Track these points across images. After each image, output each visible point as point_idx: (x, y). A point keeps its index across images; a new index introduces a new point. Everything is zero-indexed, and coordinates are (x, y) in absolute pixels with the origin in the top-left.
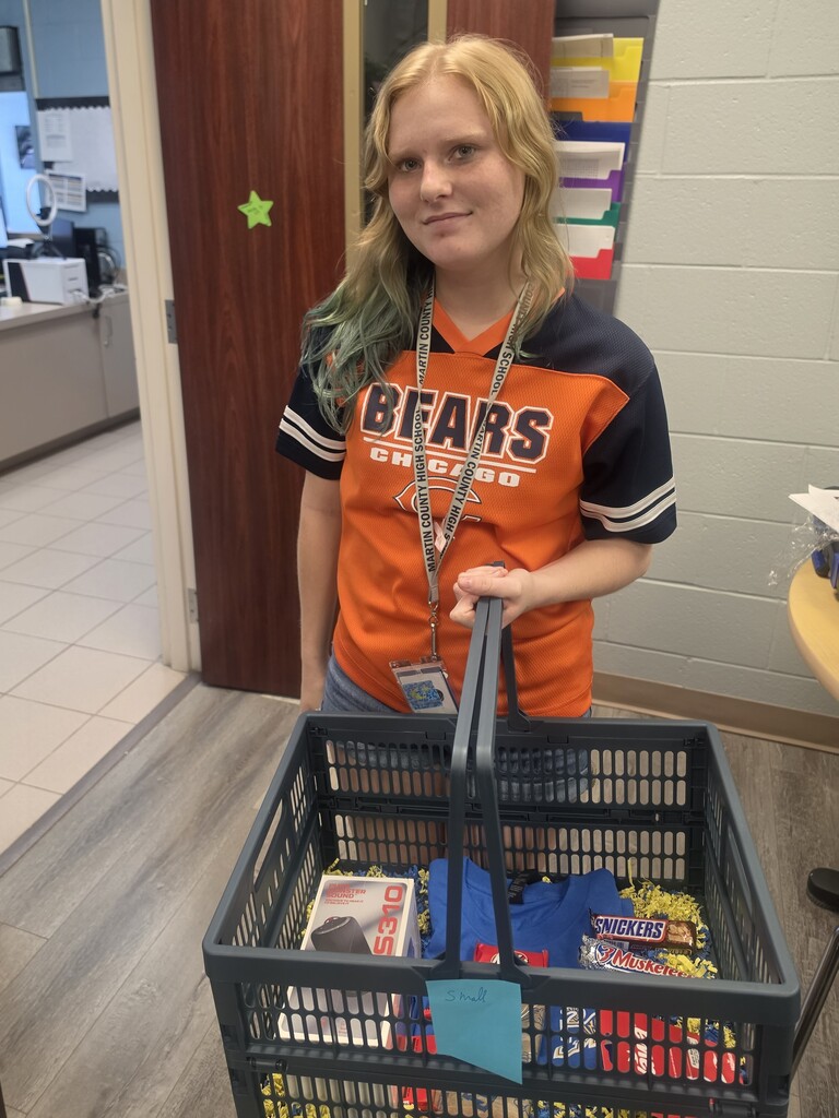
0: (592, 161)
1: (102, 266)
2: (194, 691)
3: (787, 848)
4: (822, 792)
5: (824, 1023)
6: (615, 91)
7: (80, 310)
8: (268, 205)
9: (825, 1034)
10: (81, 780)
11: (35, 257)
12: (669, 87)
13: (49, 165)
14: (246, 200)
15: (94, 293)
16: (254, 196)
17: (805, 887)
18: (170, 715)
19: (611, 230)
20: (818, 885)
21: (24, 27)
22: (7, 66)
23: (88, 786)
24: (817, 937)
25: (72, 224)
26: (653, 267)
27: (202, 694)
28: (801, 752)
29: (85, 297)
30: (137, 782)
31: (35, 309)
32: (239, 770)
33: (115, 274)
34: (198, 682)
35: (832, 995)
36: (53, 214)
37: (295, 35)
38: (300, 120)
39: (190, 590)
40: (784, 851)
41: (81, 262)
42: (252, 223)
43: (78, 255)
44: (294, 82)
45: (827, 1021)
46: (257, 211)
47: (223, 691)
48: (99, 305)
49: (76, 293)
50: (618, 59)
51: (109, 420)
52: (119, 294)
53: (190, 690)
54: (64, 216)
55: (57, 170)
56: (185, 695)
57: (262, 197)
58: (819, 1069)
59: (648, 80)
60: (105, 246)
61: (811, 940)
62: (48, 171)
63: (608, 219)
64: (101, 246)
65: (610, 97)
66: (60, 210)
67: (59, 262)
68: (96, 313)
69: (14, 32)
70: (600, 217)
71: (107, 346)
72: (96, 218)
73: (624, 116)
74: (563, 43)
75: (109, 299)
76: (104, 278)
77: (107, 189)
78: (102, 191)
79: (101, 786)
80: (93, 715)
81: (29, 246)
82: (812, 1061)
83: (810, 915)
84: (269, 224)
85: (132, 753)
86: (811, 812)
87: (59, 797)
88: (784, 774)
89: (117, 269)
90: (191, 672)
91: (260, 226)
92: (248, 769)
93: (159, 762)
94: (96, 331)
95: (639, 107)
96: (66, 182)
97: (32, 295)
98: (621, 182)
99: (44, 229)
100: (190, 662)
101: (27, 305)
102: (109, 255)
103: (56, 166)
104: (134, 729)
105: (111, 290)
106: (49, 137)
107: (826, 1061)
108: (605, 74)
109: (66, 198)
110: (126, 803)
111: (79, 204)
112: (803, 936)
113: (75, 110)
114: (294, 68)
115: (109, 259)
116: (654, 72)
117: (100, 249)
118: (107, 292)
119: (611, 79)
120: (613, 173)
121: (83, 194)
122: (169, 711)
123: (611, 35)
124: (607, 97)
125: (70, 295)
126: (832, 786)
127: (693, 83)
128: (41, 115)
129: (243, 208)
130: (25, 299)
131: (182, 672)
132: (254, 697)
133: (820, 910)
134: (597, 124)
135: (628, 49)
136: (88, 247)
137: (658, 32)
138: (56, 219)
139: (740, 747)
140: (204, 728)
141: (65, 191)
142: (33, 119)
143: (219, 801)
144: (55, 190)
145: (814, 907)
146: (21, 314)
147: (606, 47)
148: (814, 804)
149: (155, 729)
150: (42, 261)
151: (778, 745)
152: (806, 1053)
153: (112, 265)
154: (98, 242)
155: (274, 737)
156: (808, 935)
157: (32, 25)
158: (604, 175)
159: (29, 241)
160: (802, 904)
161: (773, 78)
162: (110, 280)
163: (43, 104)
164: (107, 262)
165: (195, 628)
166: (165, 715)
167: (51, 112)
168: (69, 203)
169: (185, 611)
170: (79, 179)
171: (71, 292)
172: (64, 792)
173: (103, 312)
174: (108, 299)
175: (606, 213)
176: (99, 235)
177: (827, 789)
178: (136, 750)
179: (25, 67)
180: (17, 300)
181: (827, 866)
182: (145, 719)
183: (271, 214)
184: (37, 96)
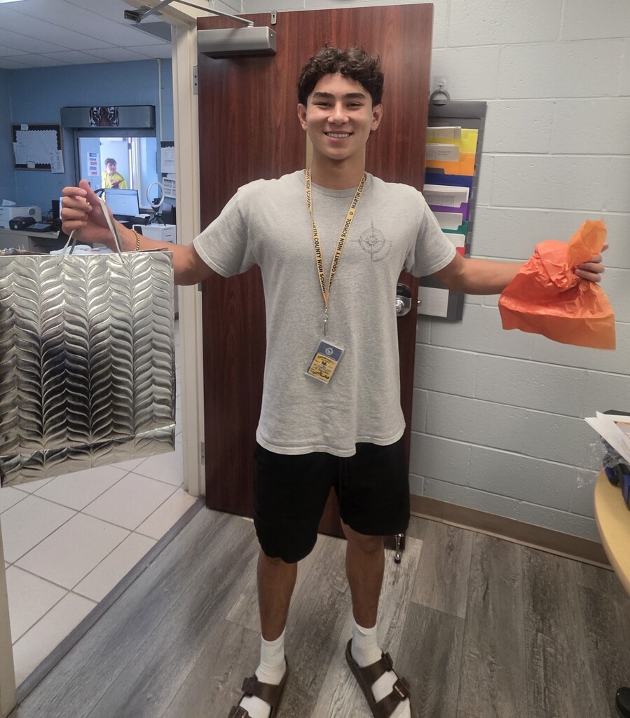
0: (451, 197)
2: (200, 512)
4: (613, 606)
6: (463, 158)
10: (113, 590)
11: (150, 223)
12: (493, 157)
13: (165, 175)
17: (614, 703)
18: (181, 533)
19: (463, 237)
21: (159, 107)
22: (149, 125)
23: (116, 596)
25: (172, 205)
26: (489, 258)
27: (205, 514)
30: (150, 593)
32: (220, 582)
34: (203, 505)
36: (162, 202)
37: (278, 124)
39: (202, 443)
41: (175, 227)
47: (218, 513)
50: (464, 140)
53: (198, 511)
54: (168, 201)
55: (169, 178)
56: (194, 516)
59: (482, 152)
62: (164, 178)
63: (461, 230)
65: (460, 161)
66: (166, 198)
67: (162, 226)
69: (153, 108)
70: (456, 229)
73: (468, 171)
74: (433, 130)
79: (125, 596)
80: (132, 532)
81: (147, 218)
85: (151, 566)
86: (608, 626)
87: (95, 606)
88: (586, 590)
90: (200, 497)
92: (226, 582)
93: (168, 575)
95: (477, 167)
96: (172, 184)
98: (468, 209)
99: (156, 209)
100: (200, 491)
103: (169, 176)
104: (156, 545)
106: (166, 161)
108: (457, 149)
109: (172, 192)
110: (140, 612)
116: (485, 148)
119: (461, 151)
120: (463, 204)
123: (460, 127)
124: (458, 161)
127: (507, 155)
128: (163, 149)
131: (195, 496)
132: (237, 519)
134: (453, 176)
135: (469, 136)
137: (486, 127)
138: (164, 204)
140: (202, 545)
141: (171, 189)
142: (159, 152)
143: (203, 612)
147: (457, 135)
149: (169, 545)
150: (155, 225)
151: (579, 563)
155: (247, 553)
157: (162, 105)
158: (458, 205)
159: (147, 215)
161: (553, 154)
163: (164, 144)
165: (203, 467)
166: (178, 532)
167: (167, 149)
168: (173, 195)
169: (199, 456)
172: (99, 601)
175: (459, 226)
178: (155, 562)
179: (157, 126)
182: (164, 536)
184: (161, 140)
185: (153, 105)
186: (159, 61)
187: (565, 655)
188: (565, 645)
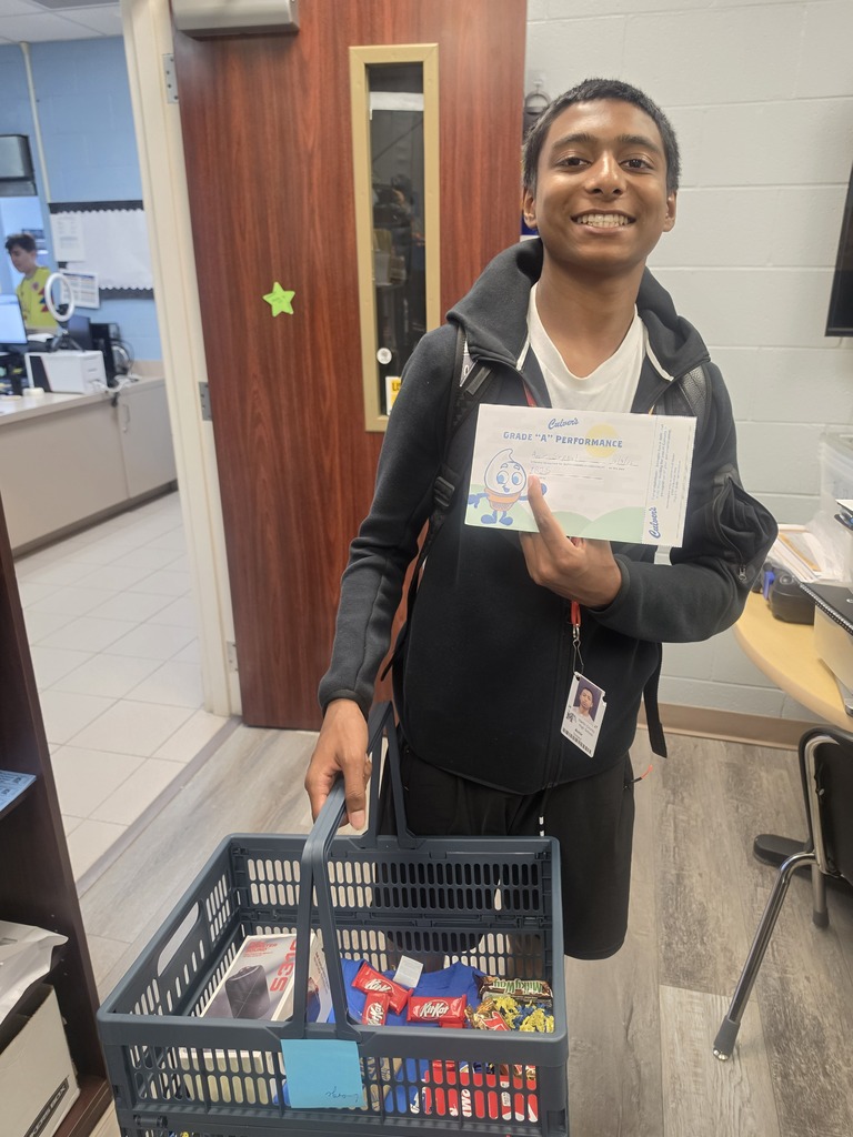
1: (116, 359)
2: (236, 732)
3: (736, 822)
4: (760, 776)
5: (773, 948)
7: (100, 399)
8: (290, 294)
9: (773, 955)
10: (144, 812)
11: (55, 350)
13: (62, 265)
14: (270, 290)
15: (111, 383)
16: (277, 286)
17: (751, 850)
18: (217, 753)
20: (762, 847)
21: (35, 135)
22: (19, 172)
23: (151, 817)
24: (763, 886)
25: (89, 319)
27: (243, 734)
28: (741, 747)
29: (104, 386)
31: (57, 399)
32: (284, 795)
33: (129, 366)
34: (239, 724)
35: (777, 927)
36: (71, 310)
37: (310, 143)
38: (317, 218)
39: (228, 643)
40: (734, 824)
41: (99, 354)
42: (275, 312)
43: (95, 348)
44: (310, 185)
45: (775, 946)
46: (280, 300)
47: (262, 731)
48: (117, 394)
49: (96, 383)
51: (130, 500)
52: (135, 384)
53: (233, 731)
54: (80, 313)
55: (70, 269)
56: (228, 736)
57: (285, 288)
58: (771, 982)
60: (118, 339)
61: (759, 889)
62: (62, 270)
64: (115, 340)
66: (77, 307)
67: (79, 354)
68: (114, 402)
69: (25, 141)
71: (125, 432)
72: (110, 314)
75: (127, 388)
76: (118, 370)
77: (118, 287)
78: (114, 289)
80: (147, 758)
81: (49, 340)
82: (765, 976)
83: (757, 871)
84: (291, 312)
85: (187, 787)
86: (752, 793)
87: (126, 828)
88: (729, 765)
89: (130, 361)
90: (233, 716)
91: (283, 314)
92: (292, 793)
93: (213, 792)
94: (115, 418)
96: (79, 280)
97: (54, 387)
99: (63, 325)
100: (230, 707)
101: (48, 394)
102: (122, 348)
103: (69, 266)
104: (186, 767)
105: (127, 380)
106: (62, 239)
107: (776, 975)
109: (80, 295)
110: (186, 829)
111: (93, 301)
112: (752, 887)
113: (86, 213)
114: (310, 172)
115: (122, 351)
117: (114, 343)
118: (123, 382)
121: (97, 291)
122: (216, 750)
125: (90, 385)
126: (767, 771)
128: (54, 218)
129: (267, 298)
130: (47, 389)
132: (289, 734)
133: (765, 867)
136: (102, 341)
138: (74, 316)
139: (693, 747)
140: (248, 763)
141: (79, 289)
142: (47, 222)
143: (269, 822)
144: (72, 288)
145: (759, 865)
146: (44, 403)
148: (754, 787)
149: (204, 767)
150: (62, 354)
151: (722, 743)
152: (760, 971)
153: (126, 358)
154: (112, 336)
156: (756, 885)
157: (42, 134)
159: (49, 336)
160: (750, 864)
162: (125, 371)
163: (55, 208)
164: (121, 355)
165: (235, 677)
166: (212, 754)
167: (64, 215)
168: (83, 299)
169: (225, 660)
170: (91, 277)
171: (90, 382)
172: (130, 823)
173: (120, 400)
174: (125, 389)
176: (112, 330)
177: (763, 774)
178: (189, 785)
179: (36, 173)
180: (40, 390)
181: (768, 833)
182: (195, 758)
183: (293, 303)
184: (49, 201)
185: (24, 134)
186: (24, 46)
187: (699, 820)
188: (701, 812)
